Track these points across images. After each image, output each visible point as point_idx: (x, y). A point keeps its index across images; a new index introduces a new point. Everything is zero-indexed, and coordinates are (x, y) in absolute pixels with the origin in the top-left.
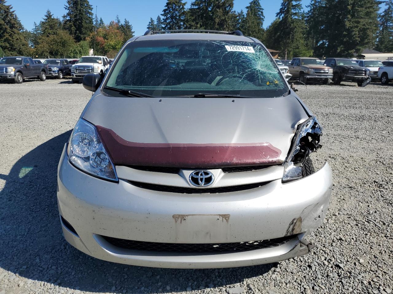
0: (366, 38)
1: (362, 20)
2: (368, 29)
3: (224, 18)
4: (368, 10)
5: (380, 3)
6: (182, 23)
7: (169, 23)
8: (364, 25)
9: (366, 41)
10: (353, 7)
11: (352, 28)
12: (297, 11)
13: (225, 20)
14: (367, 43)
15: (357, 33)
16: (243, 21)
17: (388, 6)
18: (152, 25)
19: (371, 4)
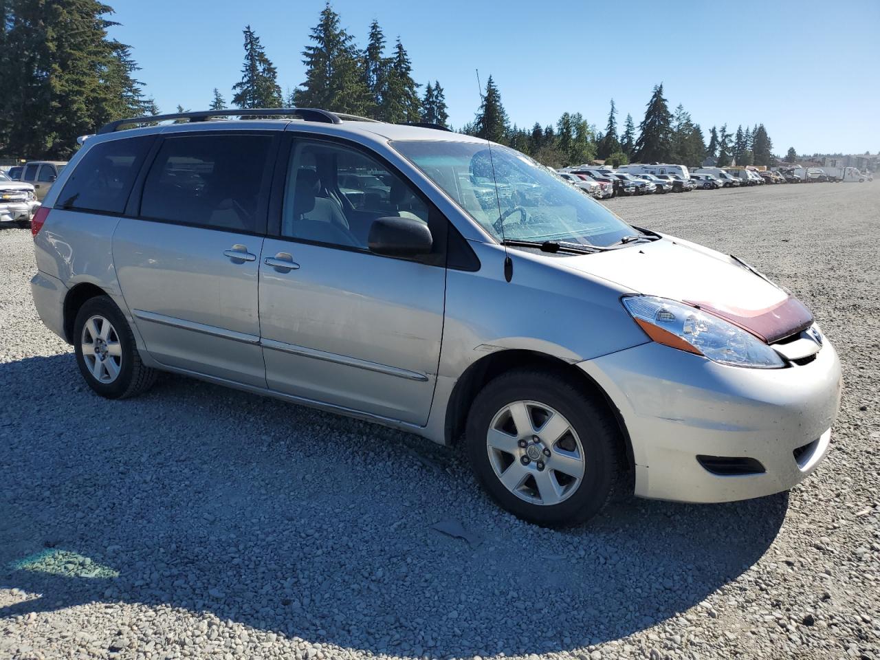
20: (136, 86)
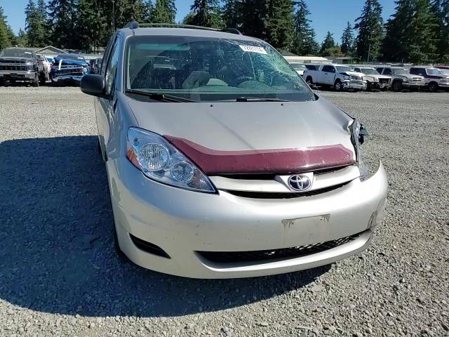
0: (284, 40)
1: (279, 20)
2: (285, 30)
3: (130, 7)
4: (284, 10)
5: (295, 3)
6: (75, 10)
7: (58, 9)
8: (281, 26)
9: (284, 43)
10: (271, 6)
11: (270, 28)
12: (213, 6)
13: (131, 10)
14: (285, 45)
15: (276, 34)
16: (152, 13)
17: (300, 7)
18: (31, 9)
19: (287, 4)
20: (307, 22)
